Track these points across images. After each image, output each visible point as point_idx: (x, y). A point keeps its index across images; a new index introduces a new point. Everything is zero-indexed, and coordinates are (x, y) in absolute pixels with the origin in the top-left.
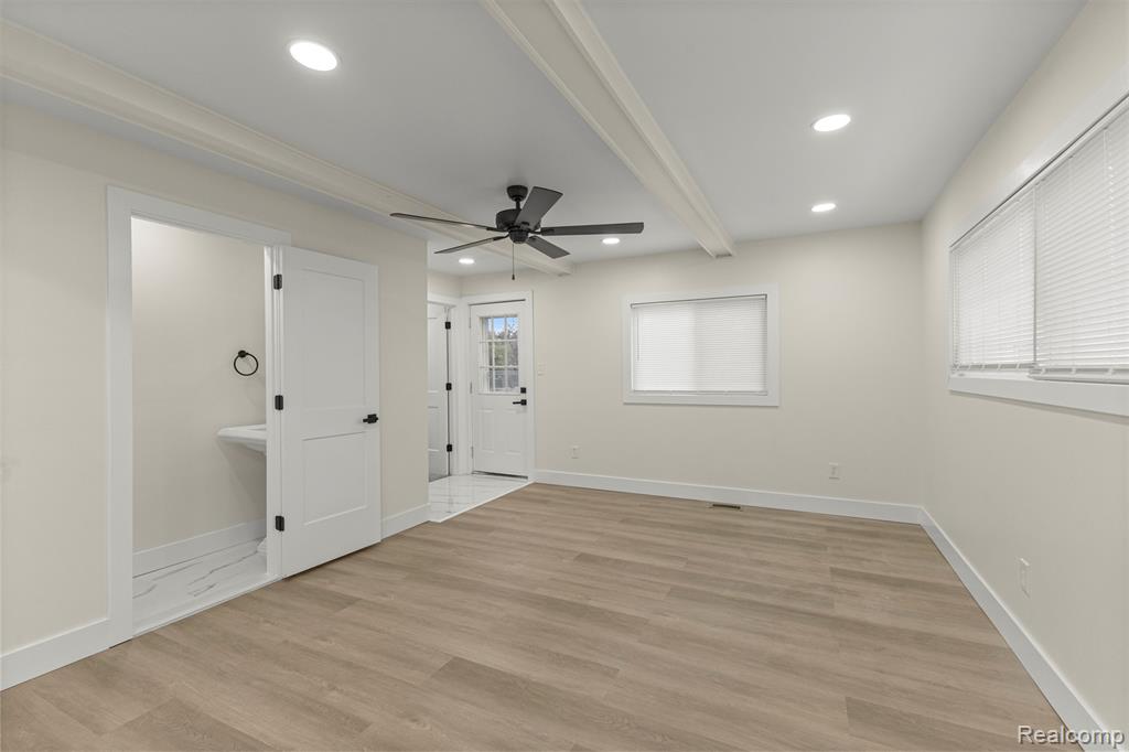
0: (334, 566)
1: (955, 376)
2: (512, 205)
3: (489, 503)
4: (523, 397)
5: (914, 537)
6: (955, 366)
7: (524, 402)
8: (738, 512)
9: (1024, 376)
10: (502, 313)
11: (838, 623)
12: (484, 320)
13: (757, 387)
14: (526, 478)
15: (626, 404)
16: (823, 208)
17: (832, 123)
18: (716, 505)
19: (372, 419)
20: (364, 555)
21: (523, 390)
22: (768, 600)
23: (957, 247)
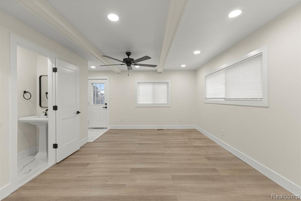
0: (70, 157)
1: (205, 100)
2: (127, 57)
3: (102, 135)
4: (106, 106)
5: (195, 131)
6: (206, 98)
7: (106, 107)
8: (163, 131)
9: (223, 100)
10: (99, 82)
11: (195, 147)
12: (92, 84)
13: (166, 102)
14: (107, 128)
15: (136, 107)
16: (183, 66)
17: (197, 52)
18: (158, 130)
19: (78, 112)
20: (76, 153)
21: (106, 104)
22: (182, 145)
23: (206, 77)
